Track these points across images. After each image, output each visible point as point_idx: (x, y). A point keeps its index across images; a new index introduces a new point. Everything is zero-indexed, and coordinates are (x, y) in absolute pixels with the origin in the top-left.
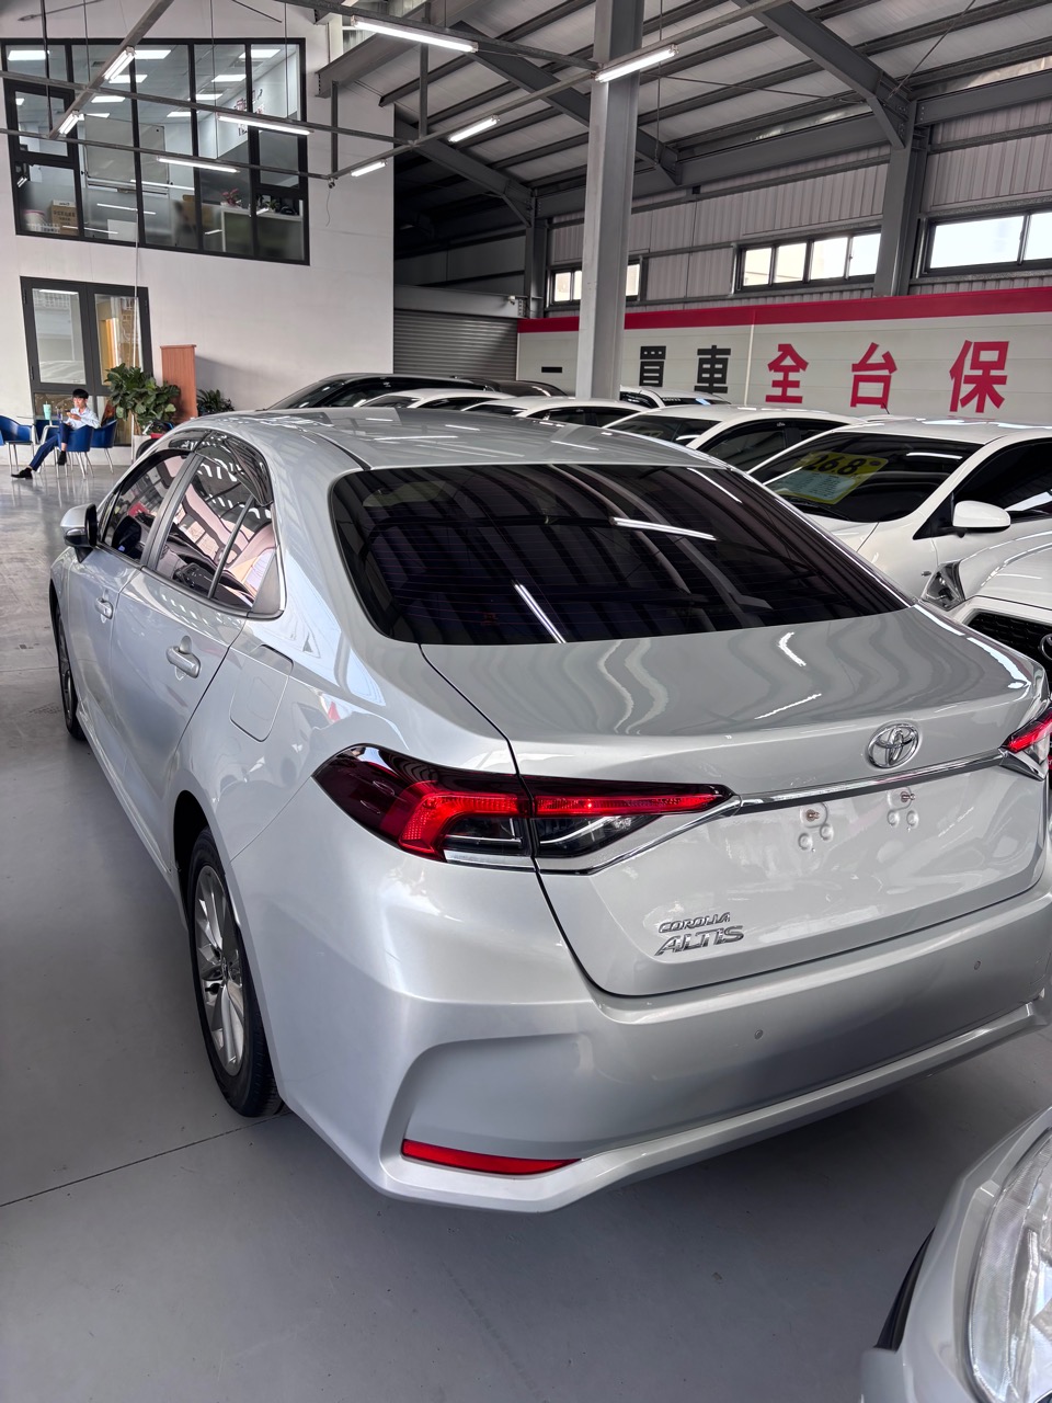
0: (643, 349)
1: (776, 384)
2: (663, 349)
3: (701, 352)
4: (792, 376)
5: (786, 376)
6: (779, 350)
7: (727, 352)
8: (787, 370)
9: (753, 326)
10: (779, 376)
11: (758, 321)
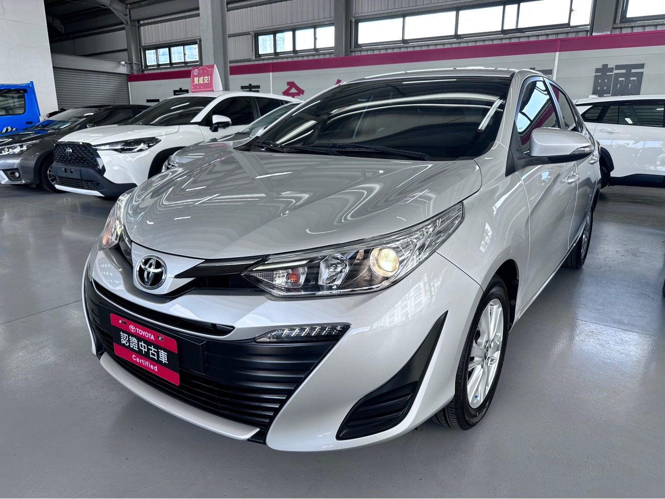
3: (242, 88)
7: (258, 87)
8: (293, 95)
9: (271, 73)
11: (273, 71)
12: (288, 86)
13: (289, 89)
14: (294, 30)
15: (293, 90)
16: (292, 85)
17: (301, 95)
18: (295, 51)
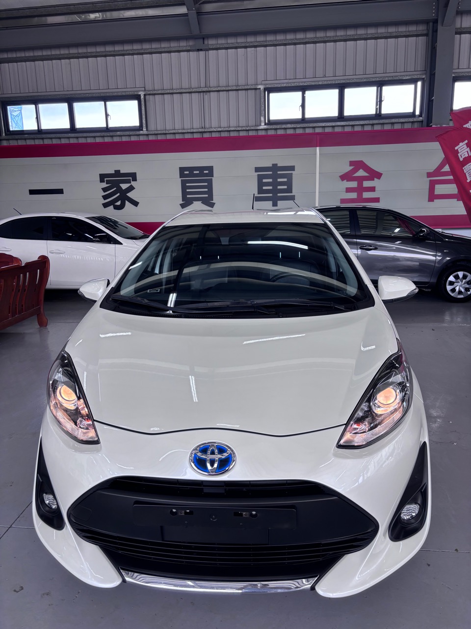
0: (182, 170)
1: (349, 190)
2: (210, 169)
3: (257, 169)
4: (366, 184)
5: (360, 184)
7: (292, 168)
8: (361, 180)
9: (318, 148)
11: (321, 144)
12: (352, 167)
13: (355, 170)
14: (341, 88)
15: (361, 173)
16: (358, 165)
17: (375, 179)
18: (341, 117)
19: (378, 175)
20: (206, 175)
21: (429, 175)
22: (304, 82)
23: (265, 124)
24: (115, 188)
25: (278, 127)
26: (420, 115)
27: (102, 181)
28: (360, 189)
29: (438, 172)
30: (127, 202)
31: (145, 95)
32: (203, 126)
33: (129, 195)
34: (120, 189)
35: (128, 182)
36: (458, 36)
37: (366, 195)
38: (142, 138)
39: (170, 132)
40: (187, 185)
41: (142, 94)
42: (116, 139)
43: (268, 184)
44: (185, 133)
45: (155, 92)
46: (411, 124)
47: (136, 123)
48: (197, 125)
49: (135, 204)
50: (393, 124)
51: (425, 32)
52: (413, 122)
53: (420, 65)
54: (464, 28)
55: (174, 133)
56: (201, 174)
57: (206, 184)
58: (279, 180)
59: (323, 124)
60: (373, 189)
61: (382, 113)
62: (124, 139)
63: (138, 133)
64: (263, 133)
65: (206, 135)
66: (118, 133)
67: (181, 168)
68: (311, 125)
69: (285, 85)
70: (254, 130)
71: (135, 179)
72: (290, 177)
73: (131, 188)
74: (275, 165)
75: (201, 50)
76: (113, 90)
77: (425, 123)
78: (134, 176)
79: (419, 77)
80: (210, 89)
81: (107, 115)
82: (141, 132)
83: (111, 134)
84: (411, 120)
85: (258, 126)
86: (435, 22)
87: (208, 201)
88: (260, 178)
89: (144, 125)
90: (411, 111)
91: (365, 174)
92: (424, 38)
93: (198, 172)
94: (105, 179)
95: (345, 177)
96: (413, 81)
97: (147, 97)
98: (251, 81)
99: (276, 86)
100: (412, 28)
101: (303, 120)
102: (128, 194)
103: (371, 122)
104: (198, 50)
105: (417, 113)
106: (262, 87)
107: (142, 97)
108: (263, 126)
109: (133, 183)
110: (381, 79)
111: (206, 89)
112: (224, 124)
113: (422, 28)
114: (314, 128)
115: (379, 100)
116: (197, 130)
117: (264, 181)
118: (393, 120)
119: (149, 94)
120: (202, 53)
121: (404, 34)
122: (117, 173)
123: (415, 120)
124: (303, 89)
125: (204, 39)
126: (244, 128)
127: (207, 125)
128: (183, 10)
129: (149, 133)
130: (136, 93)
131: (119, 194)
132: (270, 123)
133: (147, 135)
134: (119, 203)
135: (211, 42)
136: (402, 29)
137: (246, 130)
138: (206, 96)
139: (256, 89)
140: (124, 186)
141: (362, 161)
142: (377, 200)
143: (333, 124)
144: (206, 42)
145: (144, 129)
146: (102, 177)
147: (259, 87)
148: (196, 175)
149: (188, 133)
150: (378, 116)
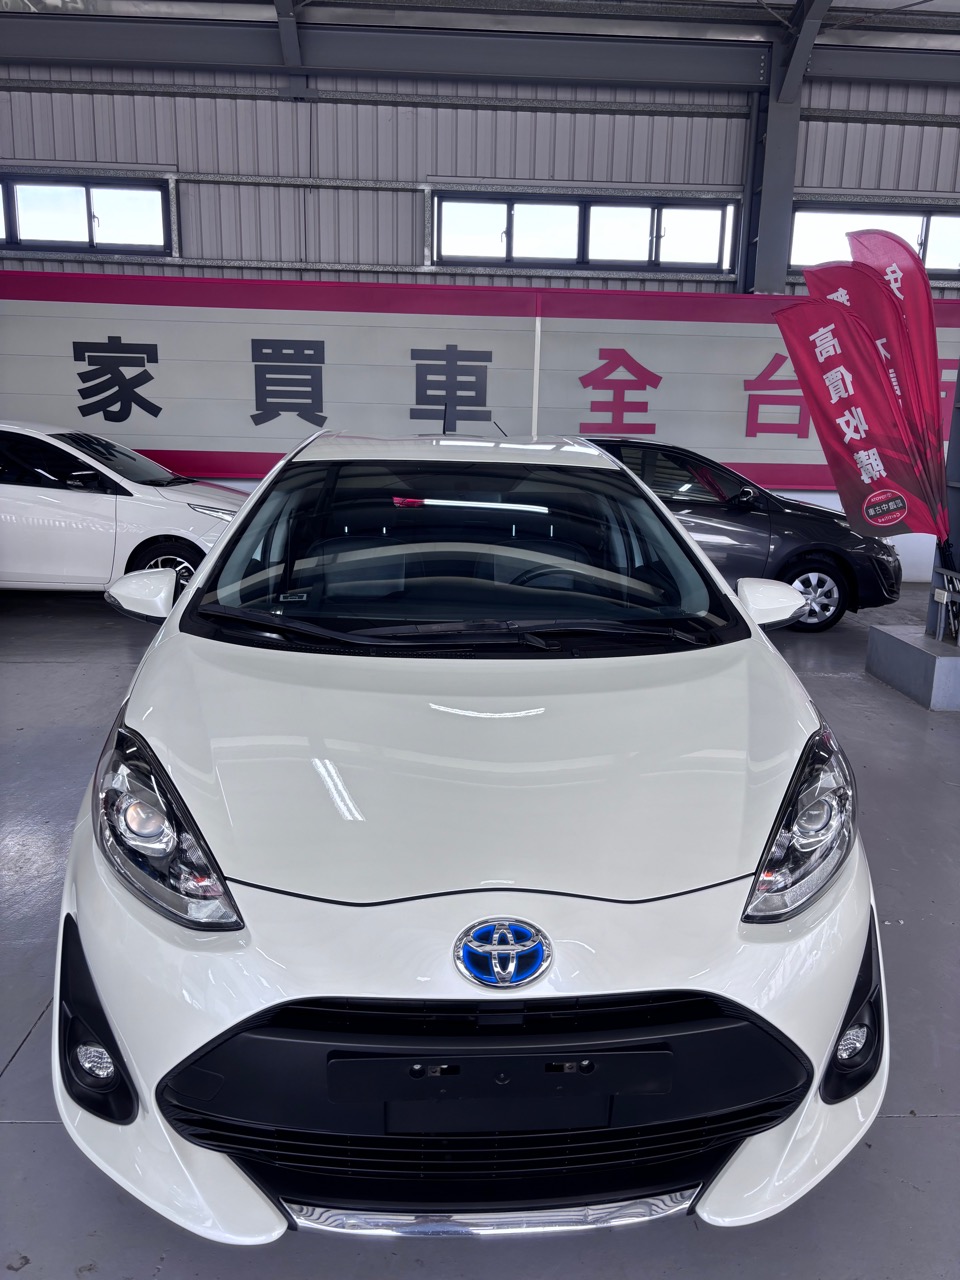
0: (257, 345)
1: (597, 406)
2: (318, 347)
3: (416, 354)
4: (631, 396)
5: (619, 396)
6: (601, 358)
7: (487, 356)
8: (619, 387)
9: (538, 320)
10: (606, 395)
11: (545, 312)
12: (603, 362)
13: (610, 368)
14: (585, 203)
15: (621, 374)
16: (615, 357)
17: (648, 387)
18: (583, 261)
19: (654, 380)
20: (309, 359)
21: (749, 385)
22: (513, 186)
23: (433, 264)
24: (109, 376)
25: (459, 270)
26: (732, 271)
27: (78, 357)
28: (619, 406)
29: (763, 380)
30: (135, 408)
31: (177, 182)
32: (303, 257)
33: (140, 390)
34: (118, 379)
35: (139, 363)
36: (803, 124)
37: (630, 418)
38: (169, 273)
39: (232, 264)
40: (268, 376)
41: (172, 178)
42: (110, 270)
43: (437, 385)
44: (265, 269)
45: (201, 177)
46: (713, 285)
47: (158, 240)
48: (289, 255)
49: (154, 410)
50: (680, 282)
51: (744, 110)
52: (717, 283)
53: (733, 174)
54: (815, 110)
55: (241, 268)
56: (299, 356)
57: (309, 377)
58: (460, 378)
59: (548, 273)
60: (642, 407)
61: (661, 260)
62: (129, 271)
63: (161, 260)
64: (427, 281)
65: (308, 277)
66: (116, 256)
67: (254, 342)
68: (524, 272)
69: (473, 188)
70: (410, 273)
71: (153, 359)
72: (482, 373)
73: (145, 378)
74: (452, 348)
75: (302, 100)
76: (104, 165)
77: (740, 285)
78: (151, 352)
79: (730, 196)
80: (319, 182)
81: (91, 217)
82: (168, 259)
83: (100, 257)
84: (715, 277)
85: (416, 266)
86: (764, 92)
87: (313, 413)
88: (421, 372)
89: (175, 245)
90: (715, 260)
91: (629, 376)
92: (741, 122)
93: (291, 352)
94: (87, 354)
95: (590, 380)
96: (720, 204)
97: (183, 186)
98: (405, 174)
99: (455, 188)
100: (721, 101)
101: (509, 261)
102: (137, 390)
103: (641, 275)
104: (296, 100)
105: (726, 265)
106: (427, 188)
107: (172, 185)
108: (427, 268)
109: (149, 367)
110: (659, 195)
111: (310, 181)
112: (347, 256)
113: (737, 102)
114: (529, 278)
115: (656, 236)
116: (290, 266)
117: (430, 378)
118: (682, 276)
119: (188, 181)
120: (303, 107)
121: (705, 110)
122: (114, 343)
123: (722, 278)
124: (510, 199)
125: (307, 77)
126: (389, 269)
127: (312, 257)
128: (268, 13)
129: (185, 262)
130: (158, 176)
131: (116, 389)
132: (442, 261)
133: (181, 267)
134: (116, 408)
135: (324, 86)
136: (701, 100)
137: (393, 273)
138: (311, 196)
139: (414, 191)
140: (129, 372)
141: (623, 350)
142: (650, 429)
143: (568, 273)
144: (312, 85)
145: (176, 254)
146: (80, 350)
147: (422, 187)
148: (288, 358)
149: (270, 269)
150: (654, 265)
